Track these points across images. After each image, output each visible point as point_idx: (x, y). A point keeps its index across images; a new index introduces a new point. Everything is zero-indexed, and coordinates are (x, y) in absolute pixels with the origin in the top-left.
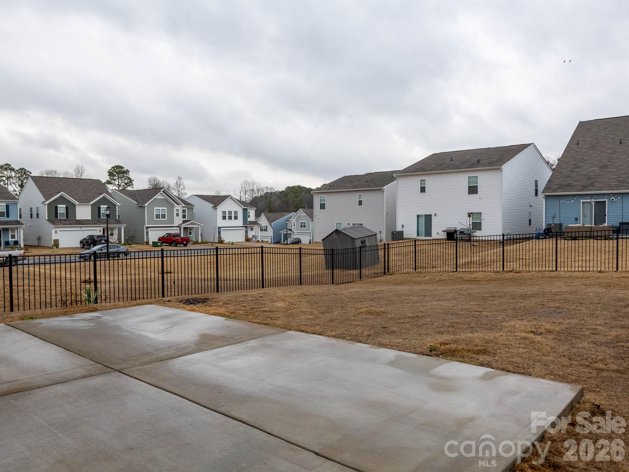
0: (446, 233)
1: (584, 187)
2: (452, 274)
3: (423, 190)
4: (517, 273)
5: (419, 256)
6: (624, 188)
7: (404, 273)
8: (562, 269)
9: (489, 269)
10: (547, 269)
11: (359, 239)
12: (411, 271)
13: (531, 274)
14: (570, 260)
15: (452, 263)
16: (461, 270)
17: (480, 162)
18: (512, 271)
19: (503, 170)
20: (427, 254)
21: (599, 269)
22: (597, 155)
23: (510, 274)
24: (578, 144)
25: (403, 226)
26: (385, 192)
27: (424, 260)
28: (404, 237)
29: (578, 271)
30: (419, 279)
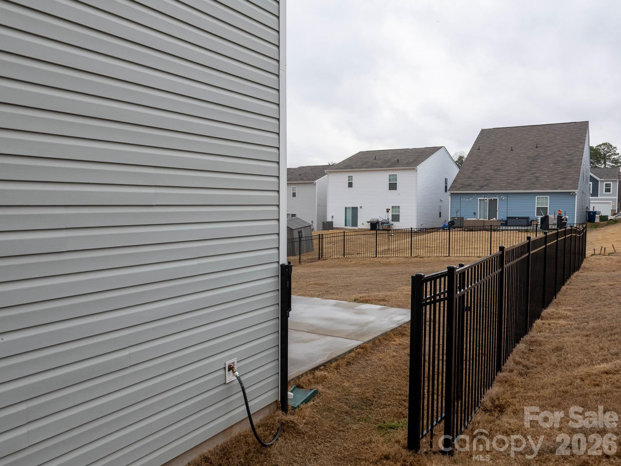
0: (369, 223)
1: (481, 187)
2: (372, 259)
3: (350, 185)
4: (421, 258)
5: (347, 244)
6: (510, 188)
7: (335, 259)
8: (453, 255)
9: (401, 255)
10: (443, 255)
11: (297, 230)
12: (341, 257)
13: (431, 258)
14: (463, 248)
15: (373, 250)
16: (380, 256)
17: (399, 162)
18: (417, 256)
19: (418, 170)
20: (353, 242)
21: (478, 255)
22: (494, 159)
23: (416, 258)
24: (479, 149)
25: (332, 217)
26: (317, 186)
27: (351, 247)
28: (334, 227)
29: (464, 256)
30: (347, 263)
